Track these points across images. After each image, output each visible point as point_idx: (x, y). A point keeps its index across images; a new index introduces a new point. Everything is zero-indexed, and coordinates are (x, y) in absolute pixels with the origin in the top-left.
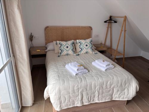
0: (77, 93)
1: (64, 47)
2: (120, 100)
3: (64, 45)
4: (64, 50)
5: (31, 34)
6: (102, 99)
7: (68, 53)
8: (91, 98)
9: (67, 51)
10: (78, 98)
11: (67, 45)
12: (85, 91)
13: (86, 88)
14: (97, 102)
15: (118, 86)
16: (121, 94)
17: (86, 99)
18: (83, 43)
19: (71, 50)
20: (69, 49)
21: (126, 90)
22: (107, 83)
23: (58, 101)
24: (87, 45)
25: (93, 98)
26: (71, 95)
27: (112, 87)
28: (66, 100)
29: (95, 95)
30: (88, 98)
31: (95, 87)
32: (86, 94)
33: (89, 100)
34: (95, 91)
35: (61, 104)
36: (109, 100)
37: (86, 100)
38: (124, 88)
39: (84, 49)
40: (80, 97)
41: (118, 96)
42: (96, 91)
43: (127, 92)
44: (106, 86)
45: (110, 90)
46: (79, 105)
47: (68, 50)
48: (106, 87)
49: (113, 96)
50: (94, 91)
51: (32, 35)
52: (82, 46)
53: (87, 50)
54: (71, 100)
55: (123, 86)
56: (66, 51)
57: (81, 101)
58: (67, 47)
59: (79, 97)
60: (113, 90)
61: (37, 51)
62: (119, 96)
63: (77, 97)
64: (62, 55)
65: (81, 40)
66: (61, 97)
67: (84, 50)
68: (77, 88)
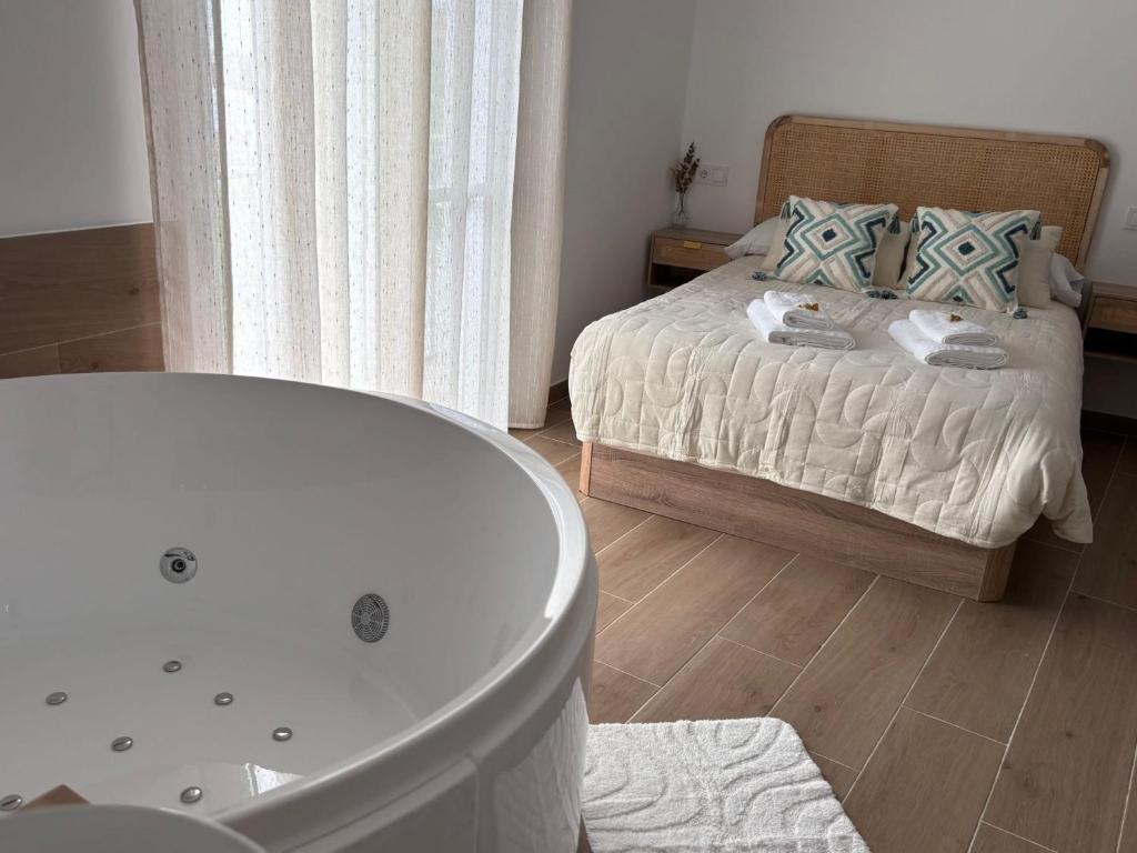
0: (675, 389)
1: (808, 230)
2: (915, 522)
3: (815, 221)
4: (802, 251)
5: (692, 149)
6: (802, 468)
7: (819, 272)
8: (738, 439)
9: (819, 255)
10: (677, 417)
11: (834, 225)
12: (712, 387)
13: (721, 379)
14: (772, 476)
15: (909, 431)
16: (921, 486)
17: (713, 435)
18: (945, 231)
19: (848, 255)
20: (836, 251)
21: (962, 471)
22: (847, 393)
23: (592, 394)
24: (966, 249)
25: (750, 446)
26: (646, 387)
27: (870, 423)
28: (624, 405)
29: (762, 430)
30: (726, 437)
31: (769, 388)
32: (718, 410)
33: (725, 448)
34: (768, 414)
35: (598, 413)
36: (846, 497)
37: (713, 441)
38: (951, 454)
39: (938, 266)
40: (684, 412)
41: (901, 491)
42: (773, 415)
43: (966, 487)
44: (834, 404)
45: (859, 438)
46: (675, 452)
47: (824, 252)
48: (836, 410)
49: (877, 483)
50: (763, 410)
51: (694, 159)
52: (930, 250)
53: (961, 281)
54: (643, 414)
55: (949, 439)
56: (810, 257)
57: (688, 436)
58: (829, 235)
59: (682, 414)
60: (880, 443)
61: (687, 244)
62: (911, 493)
63: (671, 406)
64: (784, 273)
65: (945, 207)
66: (605, 380)
67: (939, 272)
68: (679, 362)
